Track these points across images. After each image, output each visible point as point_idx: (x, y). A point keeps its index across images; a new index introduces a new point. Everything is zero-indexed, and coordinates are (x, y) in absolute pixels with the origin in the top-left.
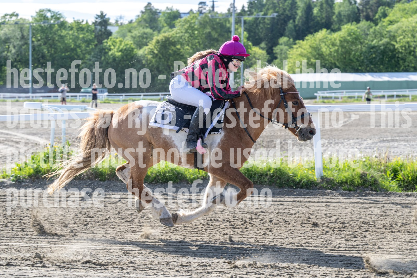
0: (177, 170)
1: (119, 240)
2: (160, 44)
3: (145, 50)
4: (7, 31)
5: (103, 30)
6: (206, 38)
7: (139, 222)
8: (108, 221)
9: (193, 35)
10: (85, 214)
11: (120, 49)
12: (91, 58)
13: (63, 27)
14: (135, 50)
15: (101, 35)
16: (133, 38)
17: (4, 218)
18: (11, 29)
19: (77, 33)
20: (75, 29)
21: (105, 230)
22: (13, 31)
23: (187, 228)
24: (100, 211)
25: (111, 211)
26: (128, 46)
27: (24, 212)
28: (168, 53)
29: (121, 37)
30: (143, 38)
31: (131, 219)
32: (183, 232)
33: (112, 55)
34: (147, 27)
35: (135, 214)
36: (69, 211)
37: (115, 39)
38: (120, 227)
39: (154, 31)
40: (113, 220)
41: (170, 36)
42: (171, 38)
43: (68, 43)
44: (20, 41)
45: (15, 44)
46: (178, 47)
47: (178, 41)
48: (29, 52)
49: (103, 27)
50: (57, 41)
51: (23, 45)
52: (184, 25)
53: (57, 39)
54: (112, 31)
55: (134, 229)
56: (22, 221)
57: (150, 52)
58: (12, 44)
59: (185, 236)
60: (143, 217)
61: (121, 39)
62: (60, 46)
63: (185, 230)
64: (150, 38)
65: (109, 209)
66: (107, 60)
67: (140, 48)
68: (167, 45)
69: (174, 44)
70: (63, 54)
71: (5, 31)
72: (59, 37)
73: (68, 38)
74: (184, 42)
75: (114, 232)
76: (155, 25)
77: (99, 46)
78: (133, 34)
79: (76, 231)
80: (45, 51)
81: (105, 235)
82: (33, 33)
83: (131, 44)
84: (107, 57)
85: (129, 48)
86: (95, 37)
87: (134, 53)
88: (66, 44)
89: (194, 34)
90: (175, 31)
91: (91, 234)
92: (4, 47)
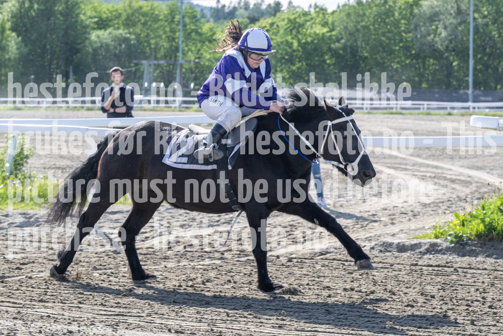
4: (434, 2)
17: (441, 302)
27: (473, 293)
44: (454, 18)
45: (447, 23)
48: (469, 35)
51: (460, 24)
56: (471, 309)
58: (441, 23)
71: (431, 1)
80: (495, 34)
82: (476, 5)
92: (430, 28)
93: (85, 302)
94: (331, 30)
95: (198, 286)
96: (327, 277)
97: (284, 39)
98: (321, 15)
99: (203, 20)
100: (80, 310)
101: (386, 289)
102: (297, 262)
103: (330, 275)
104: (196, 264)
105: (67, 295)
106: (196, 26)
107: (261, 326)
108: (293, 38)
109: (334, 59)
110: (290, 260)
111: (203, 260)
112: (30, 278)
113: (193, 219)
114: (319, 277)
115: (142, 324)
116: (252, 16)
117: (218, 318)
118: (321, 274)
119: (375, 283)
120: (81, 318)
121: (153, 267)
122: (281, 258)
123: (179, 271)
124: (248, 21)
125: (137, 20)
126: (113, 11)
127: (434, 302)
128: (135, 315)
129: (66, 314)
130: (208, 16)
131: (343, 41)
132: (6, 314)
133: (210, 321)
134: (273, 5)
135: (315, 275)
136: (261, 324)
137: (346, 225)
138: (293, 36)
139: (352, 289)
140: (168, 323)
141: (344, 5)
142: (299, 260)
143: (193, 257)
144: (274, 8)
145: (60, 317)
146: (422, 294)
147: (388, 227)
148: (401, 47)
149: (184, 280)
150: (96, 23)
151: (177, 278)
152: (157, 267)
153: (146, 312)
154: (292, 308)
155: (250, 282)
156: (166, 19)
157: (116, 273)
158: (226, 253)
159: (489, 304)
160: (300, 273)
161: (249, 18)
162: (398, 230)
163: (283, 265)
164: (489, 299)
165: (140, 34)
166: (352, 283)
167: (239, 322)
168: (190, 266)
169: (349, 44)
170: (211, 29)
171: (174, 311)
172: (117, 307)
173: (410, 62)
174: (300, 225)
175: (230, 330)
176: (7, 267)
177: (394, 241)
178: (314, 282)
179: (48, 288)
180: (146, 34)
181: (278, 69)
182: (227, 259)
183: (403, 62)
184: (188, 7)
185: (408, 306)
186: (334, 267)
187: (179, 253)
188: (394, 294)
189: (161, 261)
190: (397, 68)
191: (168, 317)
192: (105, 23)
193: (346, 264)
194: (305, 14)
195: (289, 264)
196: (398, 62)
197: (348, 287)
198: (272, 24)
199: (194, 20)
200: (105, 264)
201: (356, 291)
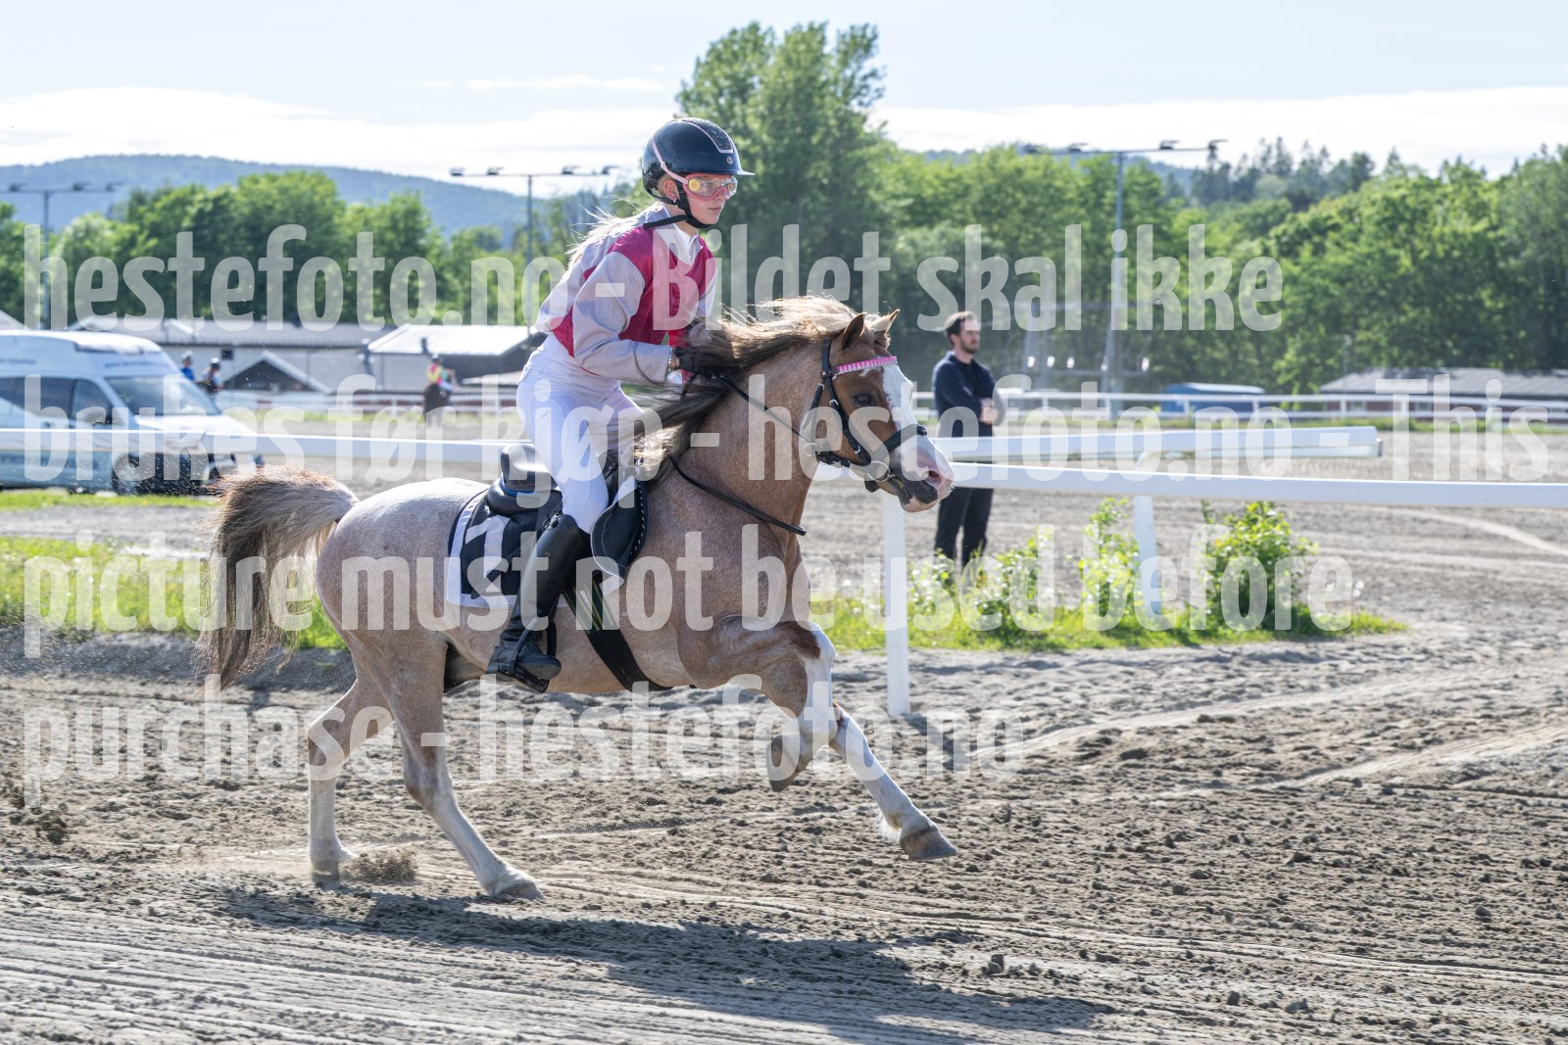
93: (874, 884)
94: (1495, 227)
95: (1156, 848)
96: (1481, 832)
97: (1374, 249)
98: (1465, 190)
99: (1173, 202)
100: (862, 901)
102: (1406, 795)
103: (1489, 828)
104: (1150, 796)
105: (830, 866)
106: (1156, 215)
107: (1312, 948)
108: (1396, 246)
109: (1503, 297)
110: (1388, 790)
111: (1169, 787)
112: (742, 824)
113: (1143, 687)
114: (1460, 832)
115: (1015, 937)
116: (1296, 192)
117: (1206, 927)
118: (1467, 826)
120: (865, 920)
121: (1045, 803)
122: (1365, 786)
123: (1109, 812)
124: (1288, 205)
125: (1010, 201)
126: (950, 180)
128: (997, 915)
129: (827, 910)
130: (1188, 192)
131: (1527, 253)
132: (681, 909)
133: (1183, 935)
134: (1350, 162)
135: (1450, 827)
136: (1312, 944)
137: (1530, 705)
138: (1398, 241)
139: (1545, 863)
140: (1079, 937)
141: (1531, 163)
142: (1411, 791)
143: (1143, 779)
144: (1353, 170)
145: (812, 918)
149: (1120, 835)
150: (909, 209)
151: (1104, 830)
152: (1053, 803)
153: (1026, 909)
154: (1389, 905)
155: (1286, 841)
156: (1082, 200)
157: (952, 816)
158: (1226, 772)
160: (1414, 821)
161: (1289, 195)
163: (1369, 802)
165: (1017, 238)
166: (1545, 849)
167: (1258, 938)
168: (1136, 802)
169: (1541, 259)
171: (1094, 908)
172: (953, 896)
174: (1414, 705)
175: (1235, 957)
176: (685, 798)
178: (1447, 845)
179: (785, 849)
180: (1031, 237)
181: (1363, 322)
182: (1228, 785)
184: (1138, 171)
186: (1500, 808)
187: (1110, 770)
189: (1064, 789)
191: (1080, 922)
192: (930, 210)
193: (1531, 801)
194: (1432, 185)
195: (1385, 799)
197: (1534, 857)
198: (1349, 213)
199: (1152, 202)
200: (925, 793)
201: (1555, 868)
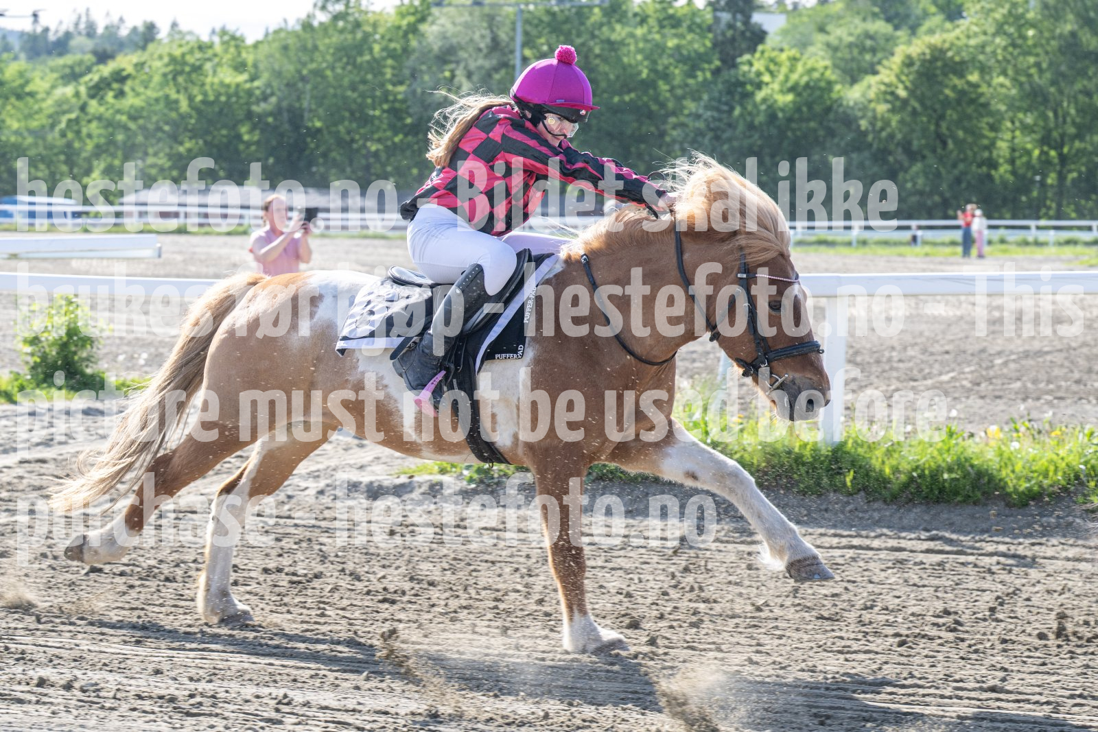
0: (976, 462)
1: (801, 675)
2: (916, 68)
3: (869, 87)
4: (449, 26)
5: (739, 24)
6: (1061, 50)
7: (861, 622)
8: (763, 615)
9: (1019, 42)
10: (692, 589)
11: (789, 84)
12: (701, 111)
13: (617, 16)
14: (838, 87)
15: (733, 39)
16: (833, 49)
17: (447, 594)
18: (460, 20)
19: (658, 32)
20: (652, 21)
21: (754, 642)
22: (467, 25)
23: (1010, 646)
24: (736, 584)
25: (772, 584)
26: (816, 75)
27: (507, 577)
28: (941, 97)
29: (795, 46)
30: (863, 50)
31: (833, 610)
32: (999, 658)
33: (764, 100)
34: (875, 15)
35: (845, 597)
36: (640, 581)
37: (774, 54)
38: (801, 634)
39: (896, 28)
40: (778, 612)
41: (947, 45)
42: (949, 49)
43: (630, 65)
44: (486, 57)
45: (473, 65)
46: (974, 77)
47: (973, 60)
49: (739, 16)
50: (597, 56)
51: (496, 69)
52: (991, 10)
53: (597, 50)
54: (766, 27)
55: (843, 643)
56: (502, 606)
57: (885, 93)
58: (462, 65)
59: (1006, 670)
60: (872, 607)
61: (794, 52)
62: (606, 74)
63: (1005, 650)
64: (884, 50)
65: (763, 578)
66: (749, 119)
67: (854, 81)
68: (938, 72)
69: (959, 69)
70: (616, 99)
71: (443, 26)
72: (606, 46)
73: (632, 48)
74: (992, 62)
75: (784, 650)
76: (901, 10)
77: (725, 75)
78: (832, 39)
79: (666, 642)
81: (756, 658)
82: (526, 33)
83: (826, 68)
84: (750, 108)
85: (819, 80)
86: (715, 45)
87: (834, 96)
88: (624, 68)
89: (1025, 38)
90: (963, 28)
91: (711, 654)
92: (441, 76)
94: (252, 79)
98: (232, 50)
99: (5, 56)
101: (343, 570)
107: (101, 640)
108: (178, 92)
109: (257, 132)
117: (20, 626)
119: (324, 558)
124: (94, 59)
127: (434, 593)
130: (17, 48)
131: (273, 100)
136: (101, 637)
138: (179, 87)
139: (279, 570)
141: (276, 32)
144: (144, 34)
146: (412, 579)
147: (351, 452)
148: (384, 111)
154: (161, 605)
159: (537, 597)
161: (95, 53)
162: (370, 458)
164: (538, 588)
166: (280, 559)
167: (60, 633)
169: (285, 104)
170: (21, 74)
173: (401, 141)
175: (42, 649)
177: (361, 479)
183: (387, 139)
185: (384, 601)
188: (359, 579)
190: (377, 151)
194: (202, 47)
196: (379, 140)
197: (272, 565)
198: (140, 66)
201: (286, 574)
